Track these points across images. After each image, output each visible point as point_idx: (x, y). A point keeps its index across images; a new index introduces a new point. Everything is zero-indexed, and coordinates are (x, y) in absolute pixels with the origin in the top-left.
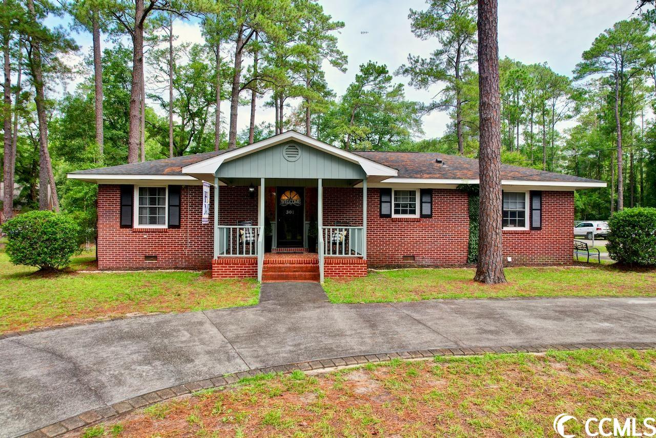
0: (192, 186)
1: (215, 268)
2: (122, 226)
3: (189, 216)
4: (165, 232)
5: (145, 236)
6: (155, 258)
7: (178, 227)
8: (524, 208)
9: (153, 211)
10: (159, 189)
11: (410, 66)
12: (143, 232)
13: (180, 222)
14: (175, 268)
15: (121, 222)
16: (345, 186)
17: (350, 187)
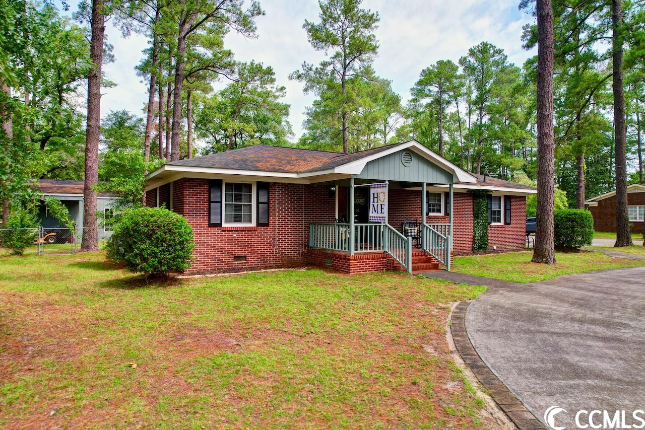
0: (279, 183)
1: (353, 263)
2: (211, 225)
3: (277, 214)
4: (254, 231)
5: (235, 235)
6: (245, 258)
7: (267, 225)
8: (500, 208)
9: (238, 208)
10: (245, 185)
11: (304, 72)
12: (232, 231)
13: (268, 220)
14: (266, 268)
15: (209, 220)
16: (399, 188)
17: (402, 189)
